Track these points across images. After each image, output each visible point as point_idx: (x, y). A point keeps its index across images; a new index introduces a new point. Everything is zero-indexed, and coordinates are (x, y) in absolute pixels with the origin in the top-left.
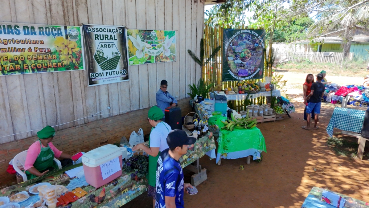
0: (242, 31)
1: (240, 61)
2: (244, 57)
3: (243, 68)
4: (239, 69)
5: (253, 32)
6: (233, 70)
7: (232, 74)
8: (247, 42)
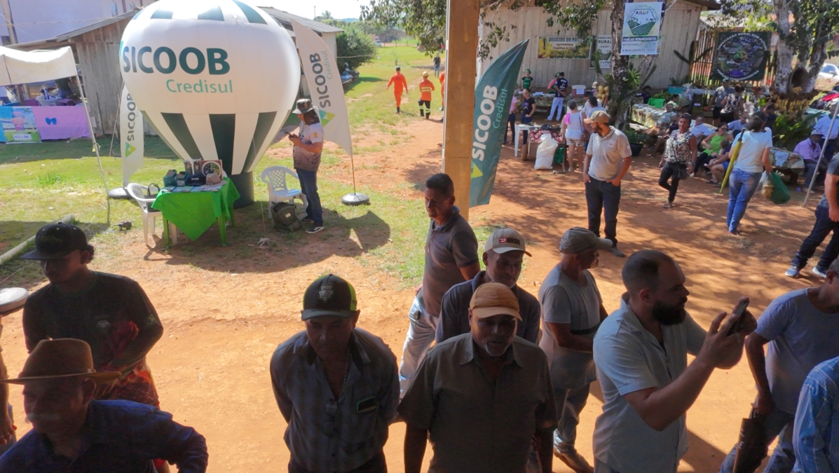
0: (739, 34)
1: (733, 62)
2: (738, 58)
3: (736, 69)
4: (731, 70)
5: (753, 35)
6: (724, 70)
7: (721, 73)
8: (744, 44)
